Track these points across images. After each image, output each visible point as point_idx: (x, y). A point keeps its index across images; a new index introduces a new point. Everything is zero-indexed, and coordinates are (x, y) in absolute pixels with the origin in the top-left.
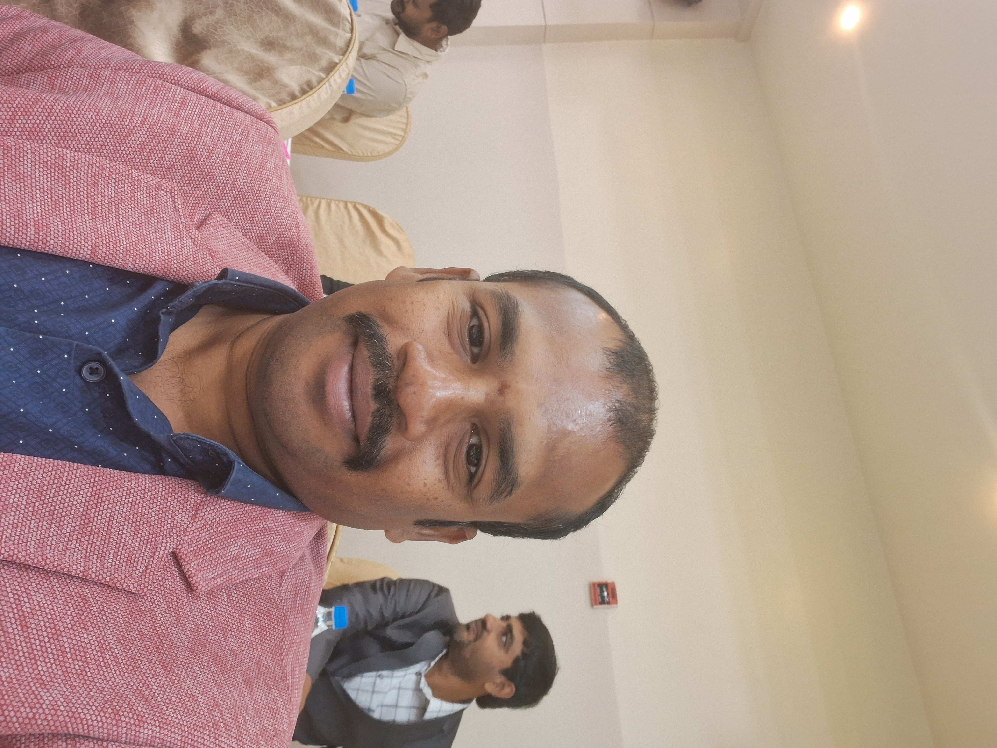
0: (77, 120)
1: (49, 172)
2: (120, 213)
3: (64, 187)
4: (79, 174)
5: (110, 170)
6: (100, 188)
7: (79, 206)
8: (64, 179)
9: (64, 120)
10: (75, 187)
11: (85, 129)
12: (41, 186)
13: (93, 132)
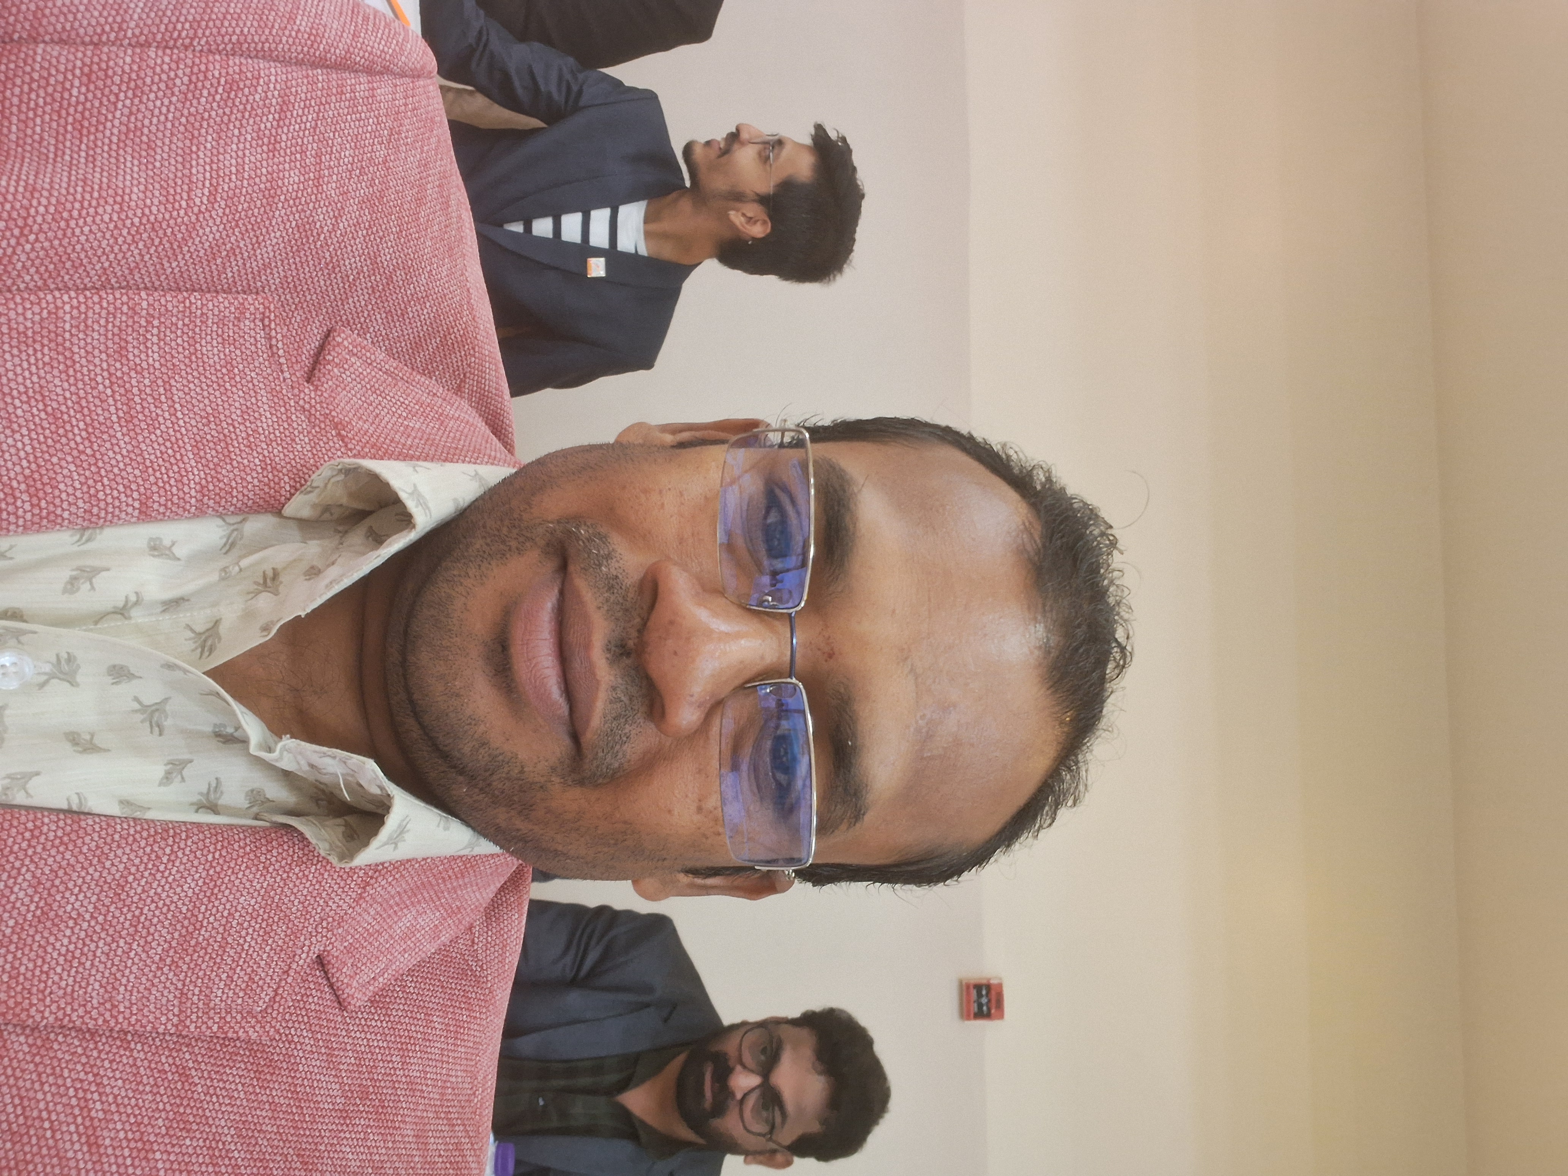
0: (82, 232)
1: (31, 351)
2: (176, 398)
3: (63, 376)
4: (89, 340)
5: (148, 314)
6: (131, 356)
7: (100, 411)
8: (61, 358)
9: (56, 237)
10: (85, 370)
11: (100, 247)
12: (22, 389)
13: (116, 249)
